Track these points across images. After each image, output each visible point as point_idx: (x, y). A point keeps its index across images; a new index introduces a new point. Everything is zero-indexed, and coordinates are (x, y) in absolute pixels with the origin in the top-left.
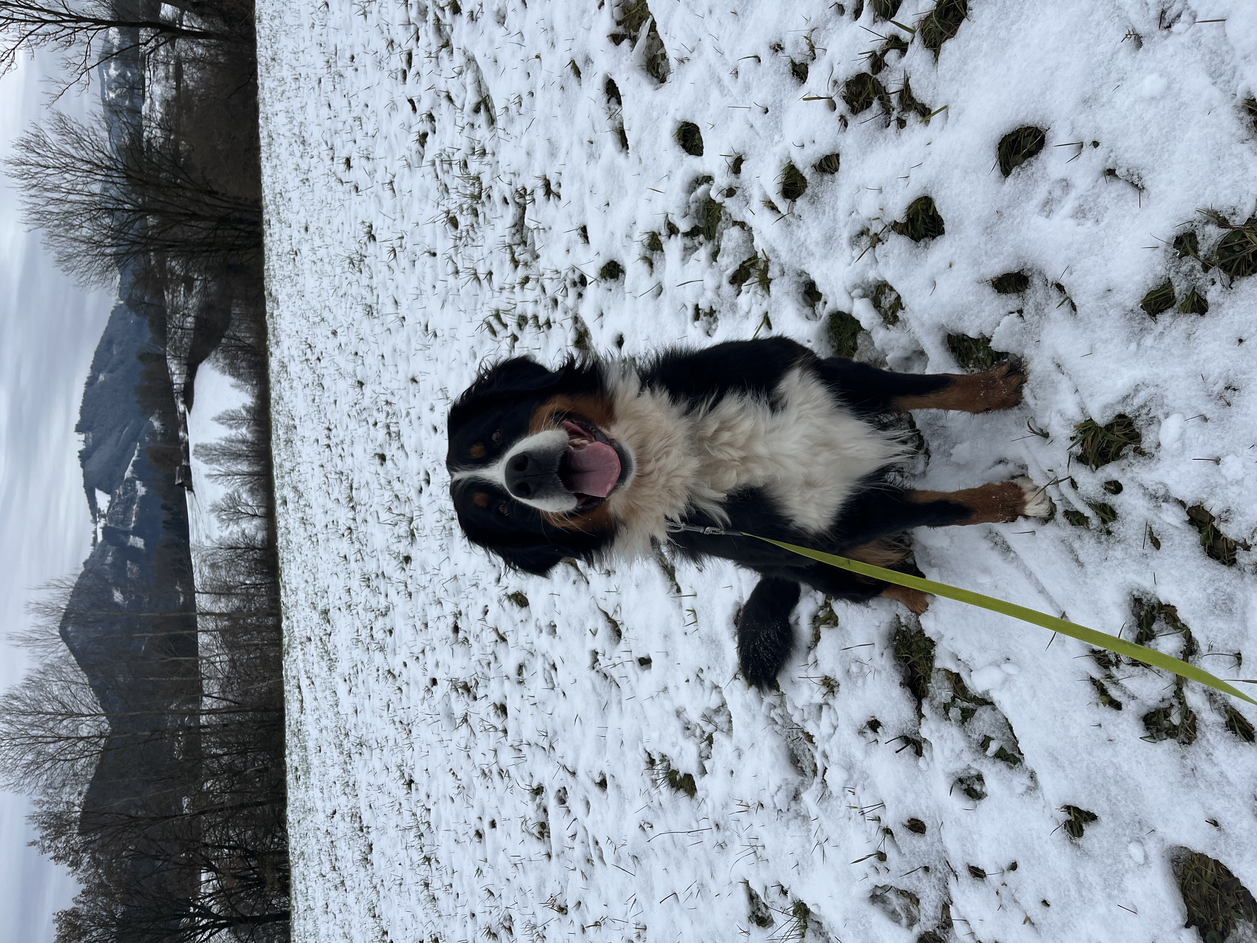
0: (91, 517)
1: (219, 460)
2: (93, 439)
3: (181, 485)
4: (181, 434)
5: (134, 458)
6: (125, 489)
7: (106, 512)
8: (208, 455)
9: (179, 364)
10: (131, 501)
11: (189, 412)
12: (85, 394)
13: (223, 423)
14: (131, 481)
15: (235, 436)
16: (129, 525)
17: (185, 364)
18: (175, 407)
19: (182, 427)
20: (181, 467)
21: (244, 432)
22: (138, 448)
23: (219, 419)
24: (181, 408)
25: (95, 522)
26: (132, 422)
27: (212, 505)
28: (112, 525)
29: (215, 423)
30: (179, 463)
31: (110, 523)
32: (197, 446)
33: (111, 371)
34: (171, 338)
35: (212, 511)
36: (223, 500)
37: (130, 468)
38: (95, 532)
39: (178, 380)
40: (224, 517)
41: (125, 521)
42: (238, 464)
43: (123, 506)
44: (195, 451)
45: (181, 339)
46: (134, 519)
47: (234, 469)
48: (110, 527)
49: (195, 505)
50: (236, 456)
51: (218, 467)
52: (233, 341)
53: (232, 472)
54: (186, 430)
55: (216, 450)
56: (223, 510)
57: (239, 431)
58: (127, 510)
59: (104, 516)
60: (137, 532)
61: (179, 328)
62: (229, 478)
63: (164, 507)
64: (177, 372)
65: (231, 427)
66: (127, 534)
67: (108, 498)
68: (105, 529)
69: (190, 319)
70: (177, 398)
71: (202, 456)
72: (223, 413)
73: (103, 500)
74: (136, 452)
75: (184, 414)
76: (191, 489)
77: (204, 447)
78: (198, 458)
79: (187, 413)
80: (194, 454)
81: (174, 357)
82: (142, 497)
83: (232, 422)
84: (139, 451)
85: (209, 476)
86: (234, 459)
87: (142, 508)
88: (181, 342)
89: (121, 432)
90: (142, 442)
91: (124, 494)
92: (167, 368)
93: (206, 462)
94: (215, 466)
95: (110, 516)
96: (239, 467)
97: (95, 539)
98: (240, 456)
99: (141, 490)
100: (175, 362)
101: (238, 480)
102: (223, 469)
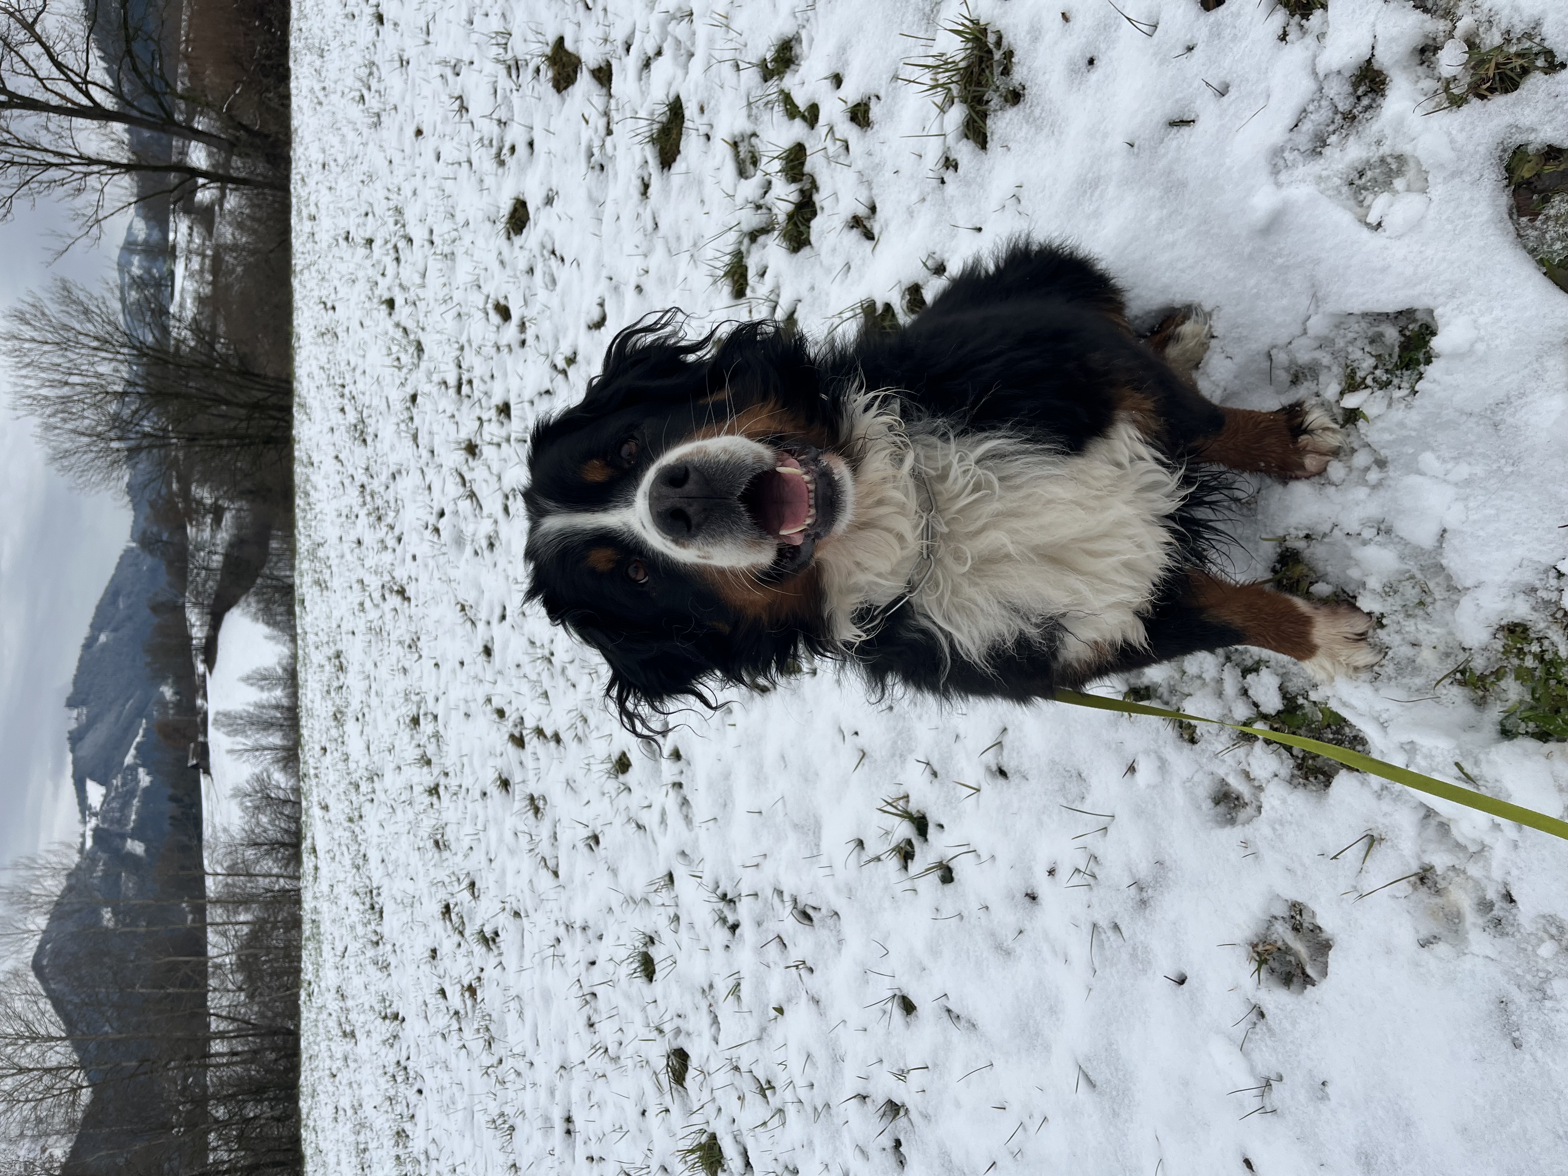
0: (79, 816)
1: (244, 732)
2: (87, 716)
3: (196, 767)
4: (199, 702)
5: (138, 739)
6: (124, 778)
7: (98, 809)
8: (231, 725)
9: (202, 613)
10: (131, 794)
11: (211, 673)
12: (81, 659)
13: (252, 685)
14: (133, 768)
15: (267, 700)
16: (126, 825)
17: (207, 614)
18: (192, 668)
19: (201, 693)
20: (197, 743)
21: (278, 694)
22: (144, 725)
23: (248, 679)
24: (201, 668)
25: (84, 822)
26: (138, 693)
27: (234, 789)
28: (106, 826)
29: (242, 685)
30: (194, 739)
31: (103, 823)
32: (218, 713)
33: (115, 630)
34: (192, 582)
35: (234, 796)
36: (248, 782)
37: (132, 751)
38: (83, 836)
39: (198, 633)
40: (249, 804)
41: (122, 821)
42: (269, 735)
43: (121, 801)
44: (215, 720)
45: (205, 581)
46: (133, 817)
47: (264, 742)
48: (102, 829)
49: (212, 791)
50: (267, 725)
51: (243, 740)
52: (269, 581)
53: (261, 746)
54: (205, 697)
55: (241, 718)
56: (246, 795)
57: (273, 694)
58: (125, 805)
59: (95, 815)
60: (136, 835)
61: (204, 568)
62: (257, 753)
63: (173, 799)
64: (198, 623)
65: (262, 688)
66: (123, 837)
67: (102, 790)
68: (96, 831)
69: (216, 557)
70: (196, 655)
71: (223, 726)
72: (254, 672)
73: (95, 793)
74: (141, 732)
75: (204, 676)
76: (207, 772)
77: (227, 715)
78: (218, 729)
79: (208, 674)
80: (213, 724)
81: (195, 605)
82: (146, 790)
83: (263, 683)
84: (145, 730)
85: (231, 752)
86: (264, 729)
87: (144, 803)
88: (204, 585)
89: (124, 705)
90: (149, 717)
91: (123, 785)
92: (184, 619)
93: (228, 734)
94: (239, 739)
95: (104, 814)
96: (270, 739)
97: (83, 844)
98: (272, 725)
99: (144, 779)
100: (196, 610)
101: (269, 756)
102: (250, 743)
